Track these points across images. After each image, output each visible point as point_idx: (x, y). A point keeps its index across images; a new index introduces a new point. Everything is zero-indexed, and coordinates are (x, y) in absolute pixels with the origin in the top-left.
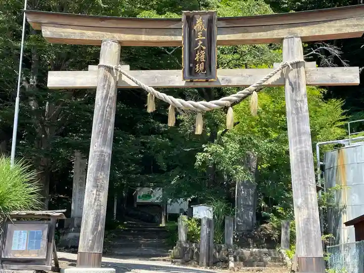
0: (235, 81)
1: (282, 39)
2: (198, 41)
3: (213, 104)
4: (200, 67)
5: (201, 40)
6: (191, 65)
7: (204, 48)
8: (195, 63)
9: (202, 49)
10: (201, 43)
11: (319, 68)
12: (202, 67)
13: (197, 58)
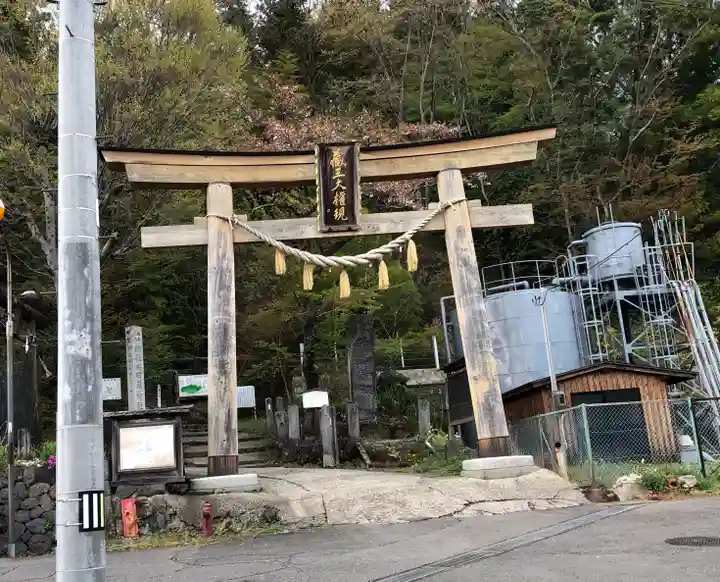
0: (384, 229)
1: (437, 173)
2: (336, 180)
3: (360, 258)
4: (339, 214)
5: (340, 178)
6: (329, 210)
7: (344, 188)
8: (334, 208)
9: (341, 190)
10: (339, 181)
11: (485, 208)
12: (342, 214)
13: (335, 202)
